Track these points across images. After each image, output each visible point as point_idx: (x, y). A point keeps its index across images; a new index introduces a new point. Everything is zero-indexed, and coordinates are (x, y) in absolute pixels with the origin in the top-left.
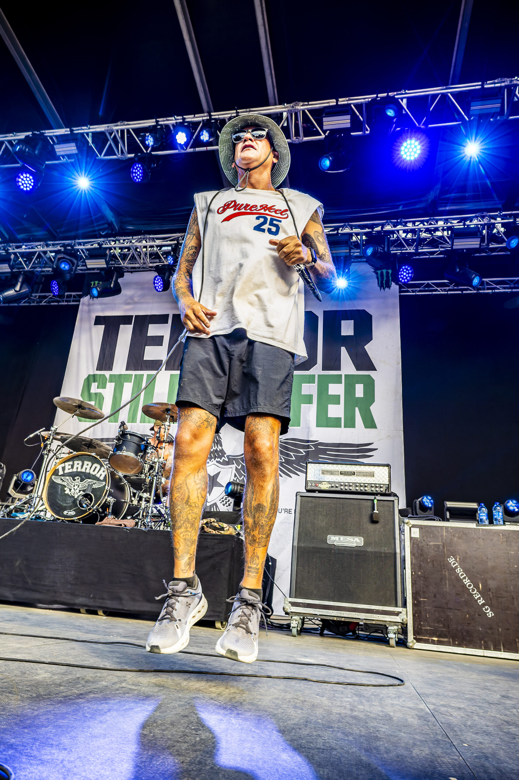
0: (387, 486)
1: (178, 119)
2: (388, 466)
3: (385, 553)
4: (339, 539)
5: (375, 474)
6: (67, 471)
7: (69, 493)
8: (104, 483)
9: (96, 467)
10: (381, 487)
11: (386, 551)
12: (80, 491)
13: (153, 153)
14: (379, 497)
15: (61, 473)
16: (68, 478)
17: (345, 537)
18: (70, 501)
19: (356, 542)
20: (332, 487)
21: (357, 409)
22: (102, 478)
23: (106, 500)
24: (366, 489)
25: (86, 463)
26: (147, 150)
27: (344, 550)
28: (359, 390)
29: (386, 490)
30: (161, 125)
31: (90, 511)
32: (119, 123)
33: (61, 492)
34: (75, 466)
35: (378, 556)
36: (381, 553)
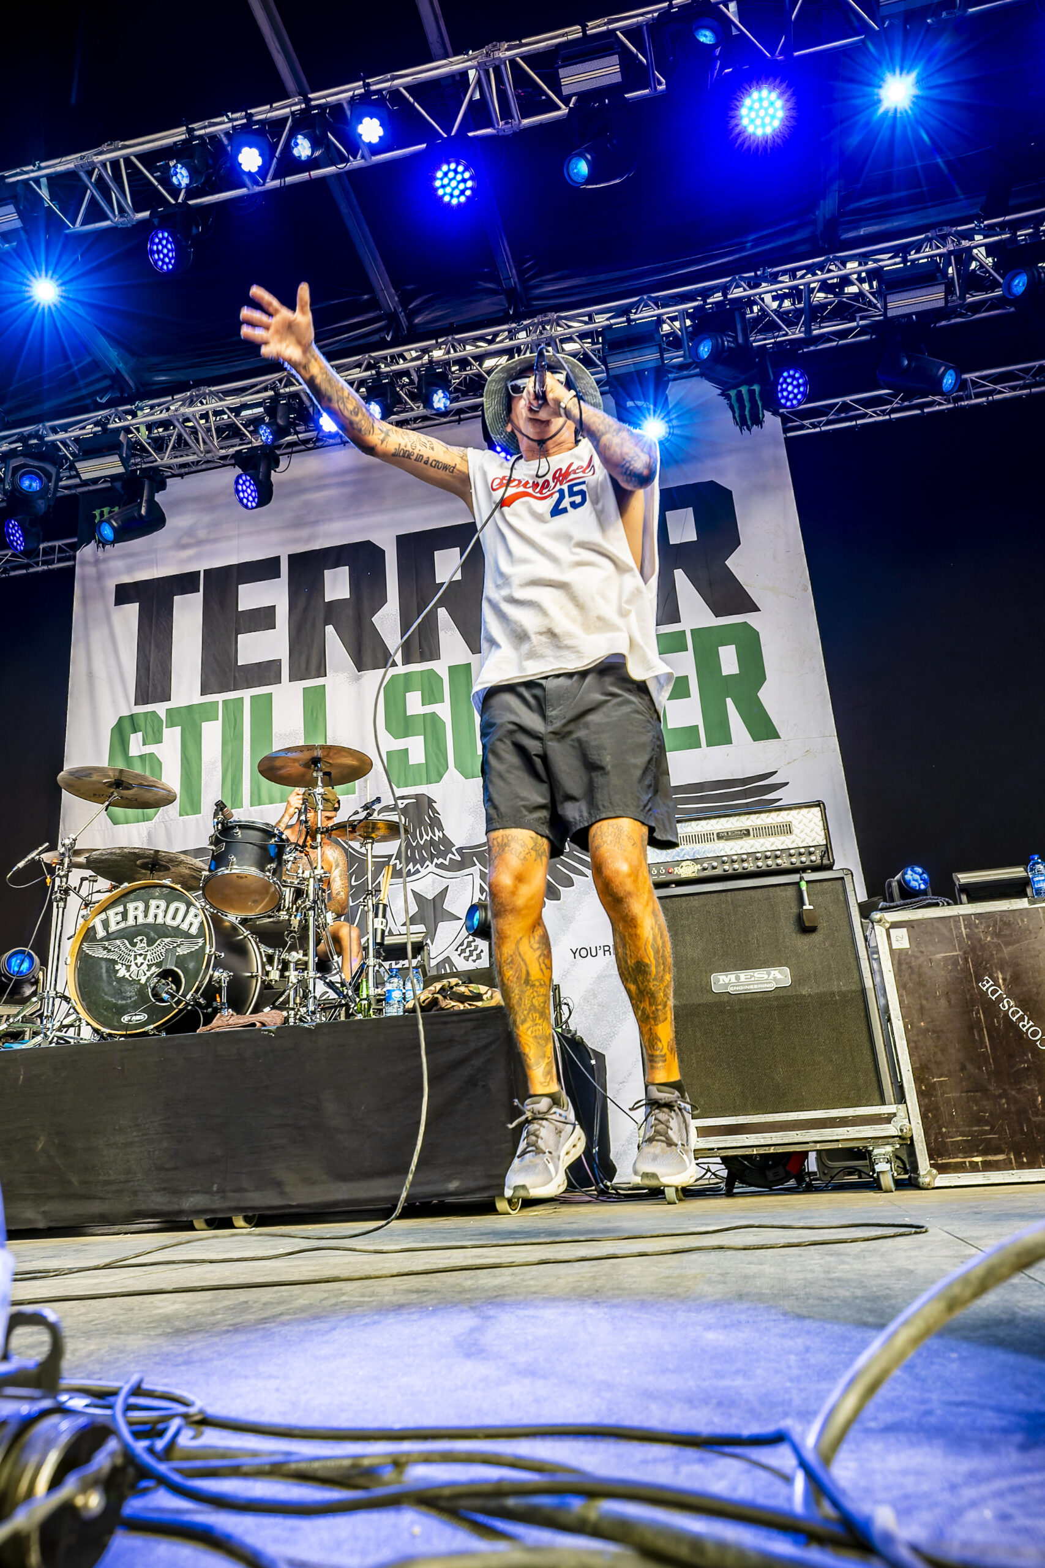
0: (823, 848)
1: (236, 120)
2: (819, 805)
3: (841, 993)
4: (738, 978)
5: (793, 828)
6: (113, 928)
7: (127, 976)
8: (201, 941)
9: (177, 910)
10: (810, 853)
11: (844, 989)
12: (150, 966)
13: (191, 202)
14: (810, 876)
15: (101, 933)
16: (118, 942)
17: (750, 972)
18: (131, 992)
19: (775, 979)
20: (704, 869)
21: (729, 701)
22: (194, 931)
23: (211, 977)
24: (779, 861)
26: (176, 199)
27: (751, 999)
28: (729, 660)
29: (822, 857)
30: (200, 137)
31: (180, 1007)
32: (104, 147)
33: (109, 977)
34: (131, 915)
35: (825, 1002)
36: (833, 994)
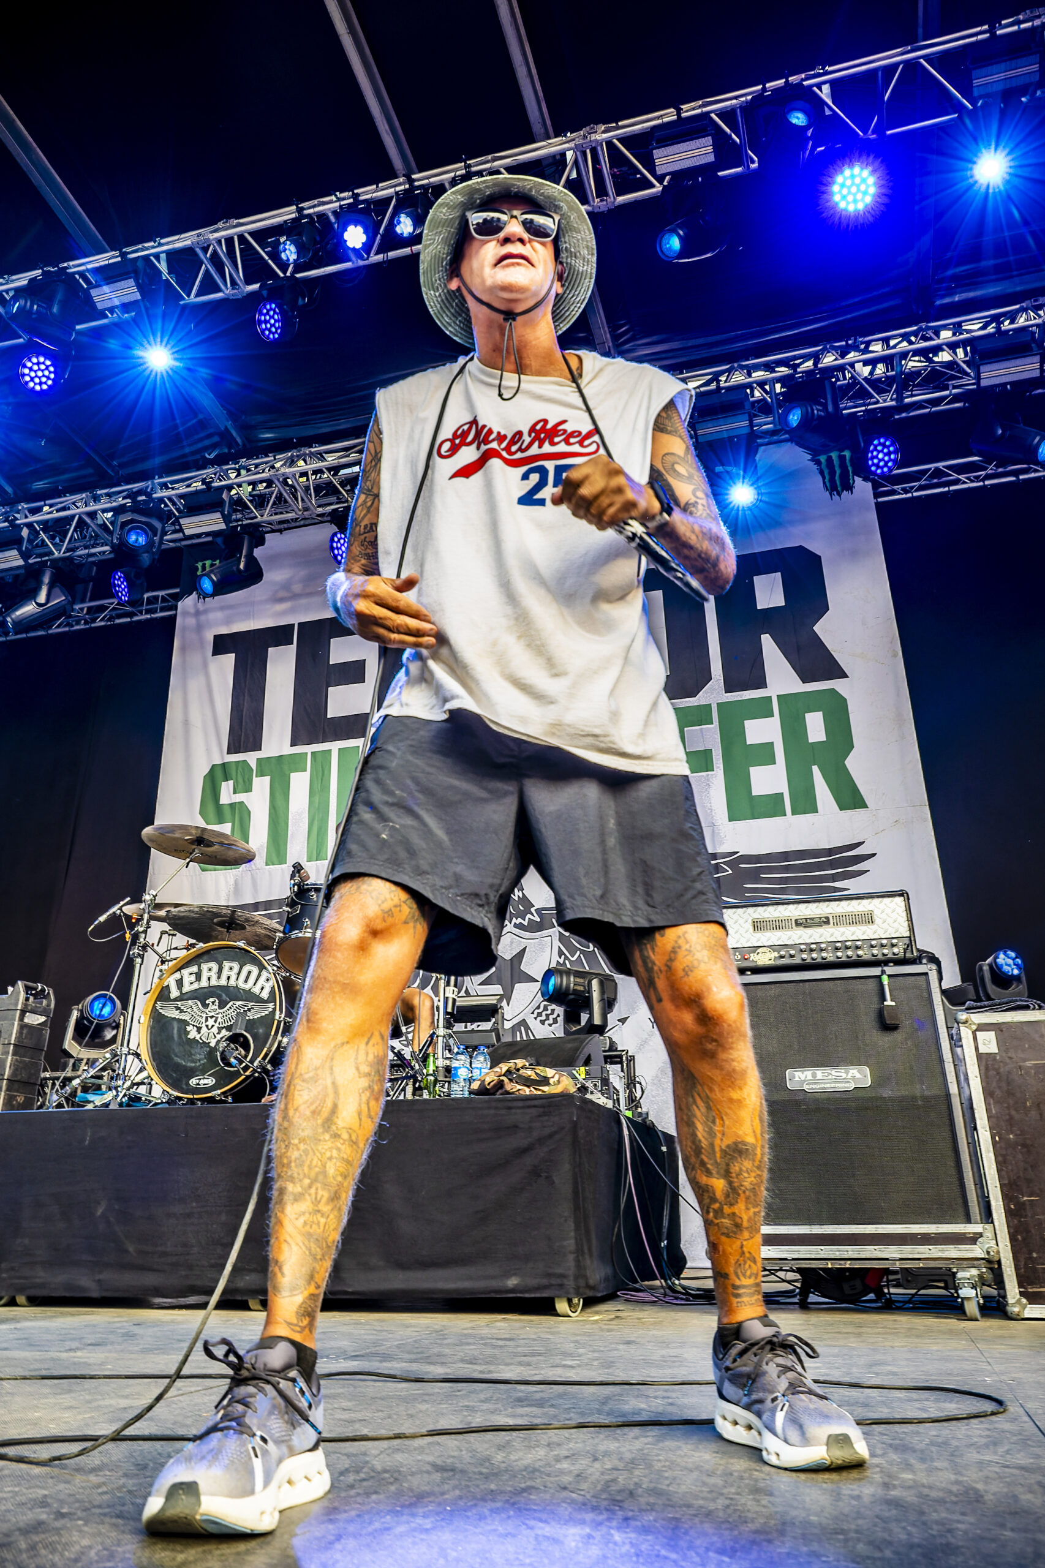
0: (907, 941)
1: (344, 199)
2: (902, 895)
3: (924, 1098)
4: (814, 1075)
5: (875, 917)
6: (187, 988)
7: (198, 1038)
8: (271, 1005)
9: (250, 972)
10: (893, 945)
11: (927, 1093)
12: (220, 1030)
13: (298, 276)
14: (891, 970)
15: (174, 993)
16: (190, 1002)
17: (828, 1070)
18: (200, 1056)
19: (854, 1078)
20: (782, 957)
21: (815, 768)
22: (265, 995)
23: (280, 1042)
24: (860, 952)
25: (227, 965)
26: (285, 272)
27: (828, 1099)
28: (816, 727)
29: (905, 950)
30: (309, 216)
31: (248, 1073)
32: (220, 225)
33: (180, 1036)
34: (205, 975)
35: (908, 1107)
36: (914, 1098)
